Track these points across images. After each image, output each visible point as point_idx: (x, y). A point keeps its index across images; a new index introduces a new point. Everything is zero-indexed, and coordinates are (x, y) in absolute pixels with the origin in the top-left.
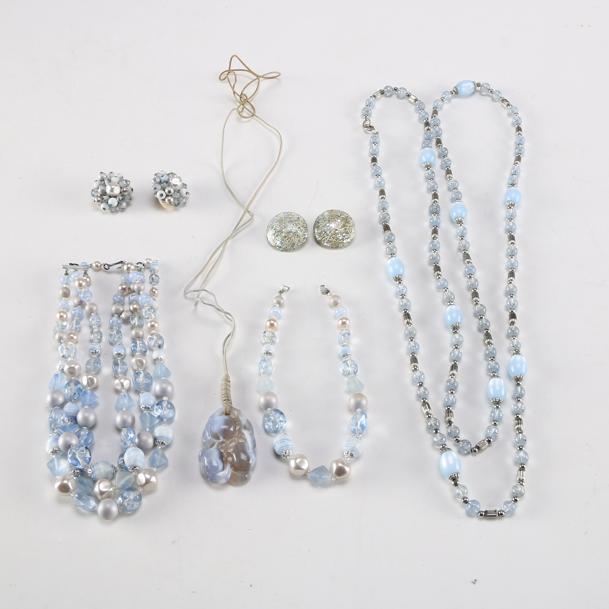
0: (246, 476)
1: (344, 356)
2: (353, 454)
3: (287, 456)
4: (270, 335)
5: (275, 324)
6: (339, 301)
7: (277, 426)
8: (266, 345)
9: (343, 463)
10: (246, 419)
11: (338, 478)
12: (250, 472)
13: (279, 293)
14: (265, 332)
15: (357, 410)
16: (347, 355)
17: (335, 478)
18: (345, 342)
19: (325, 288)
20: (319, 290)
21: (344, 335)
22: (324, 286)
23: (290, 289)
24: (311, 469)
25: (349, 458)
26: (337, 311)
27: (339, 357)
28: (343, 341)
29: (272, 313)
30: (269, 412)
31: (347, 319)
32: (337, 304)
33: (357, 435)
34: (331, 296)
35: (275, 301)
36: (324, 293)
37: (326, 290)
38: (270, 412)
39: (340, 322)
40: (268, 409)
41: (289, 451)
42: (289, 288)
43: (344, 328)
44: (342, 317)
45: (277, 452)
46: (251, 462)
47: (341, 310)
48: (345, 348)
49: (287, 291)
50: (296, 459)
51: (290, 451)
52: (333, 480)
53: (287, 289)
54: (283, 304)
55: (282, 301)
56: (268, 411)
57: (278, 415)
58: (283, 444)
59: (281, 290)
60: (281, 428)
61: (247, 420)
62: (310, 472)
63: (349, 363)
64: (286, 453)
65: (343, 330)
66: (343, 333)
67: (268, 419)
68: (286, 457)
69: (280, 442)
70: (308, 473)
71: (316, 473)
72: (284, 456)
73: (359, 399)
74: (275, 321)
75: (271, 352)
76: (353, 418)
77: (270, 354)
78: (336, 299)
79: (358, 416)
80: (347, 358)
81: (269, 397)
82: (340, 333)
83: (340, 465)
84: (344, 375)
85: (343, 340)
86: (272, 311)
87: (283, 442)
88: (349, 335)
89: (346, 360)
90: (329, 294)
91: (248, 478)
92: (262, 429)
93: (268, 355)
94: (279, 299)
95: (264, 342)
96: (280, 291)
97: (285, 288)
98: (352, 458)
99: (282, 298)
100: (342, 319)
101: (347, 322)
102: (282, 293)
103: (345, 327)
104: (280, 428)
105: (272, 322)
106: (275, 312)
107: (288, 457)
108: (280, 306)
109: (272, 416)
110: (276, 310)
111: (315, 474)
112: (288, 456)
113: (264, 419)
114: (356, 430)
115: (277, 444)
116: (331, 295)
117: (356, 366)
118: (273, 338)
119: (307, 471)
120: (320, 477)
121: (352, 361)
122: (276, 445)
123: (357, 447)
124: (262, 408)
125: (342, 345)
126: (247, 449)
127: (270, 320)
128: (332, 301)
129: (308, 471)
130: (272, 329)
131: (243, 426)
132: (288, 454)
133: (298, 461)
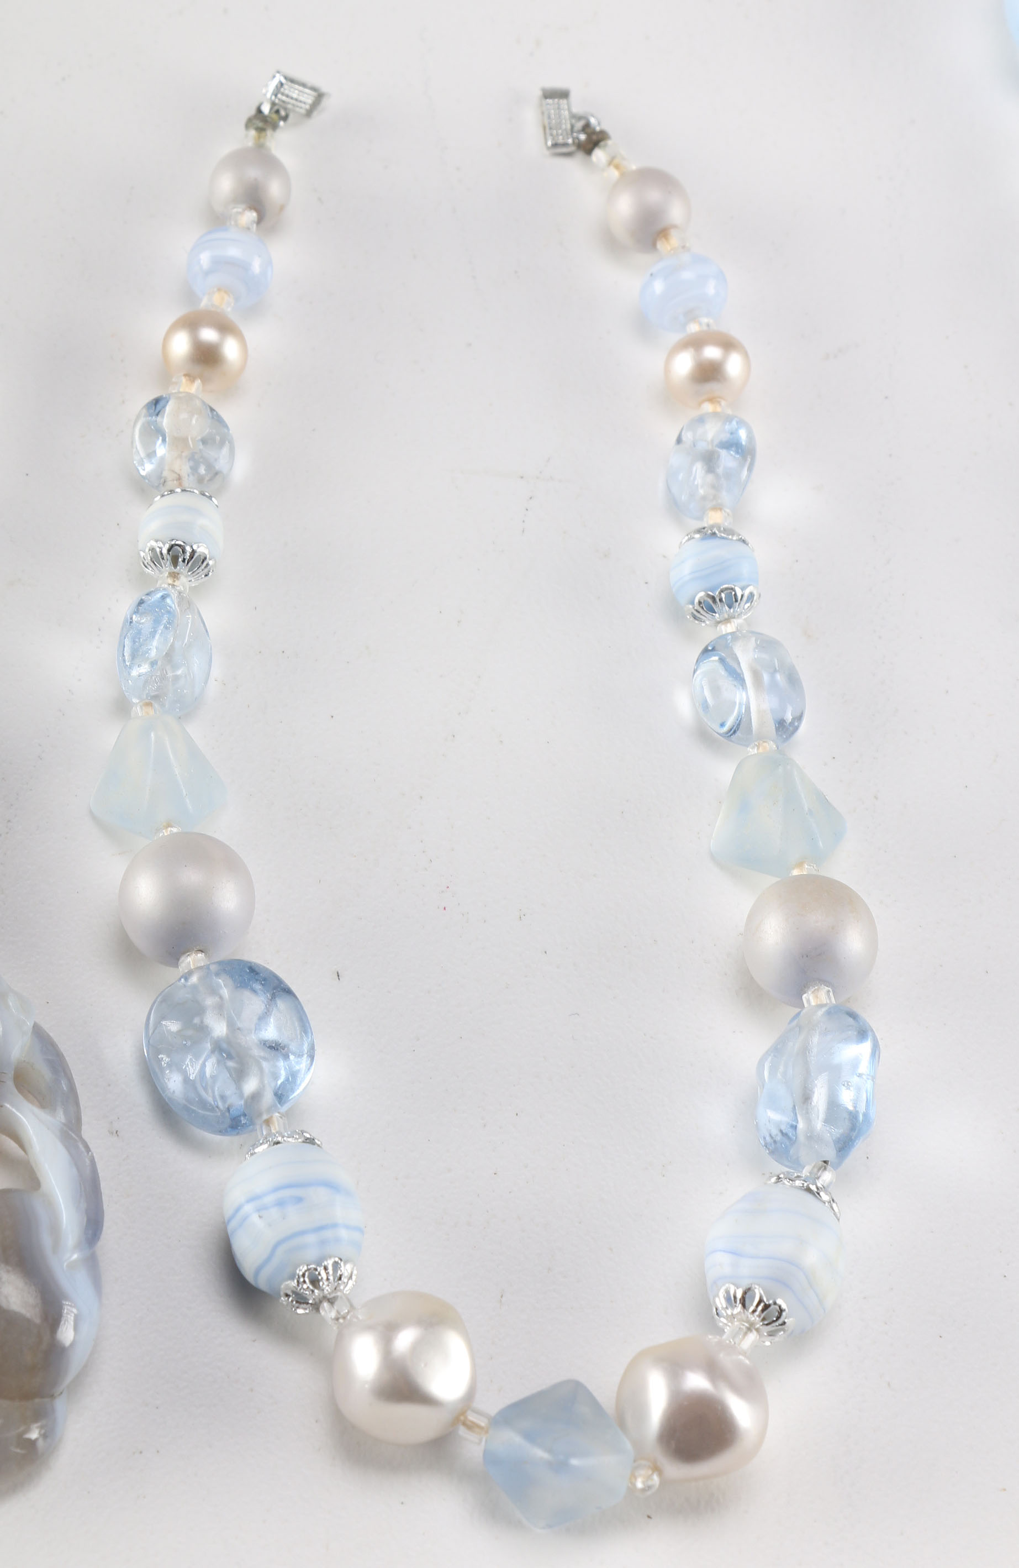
0: (34, 1435)
1: (709, 605)
2: (781, 1311)
3: (325, 1298)
4: (196, 426)
5: (231, 350)
6: (676, 213)
7: (250, 1086)
8: (169, 500)
9: (712, 1369)
10: (30, 1024)
11: (676, 1470)
12: (60, 1404)
13: (249, 124)
14: (156, 405)
15: (810, 998)
16: (733, 600)
17: (657, 1469)
18: (718, 508)
19: (575, 110)
20: (530, 119)
21: (710, 460)
22: (564, 94)
23: (325, 102)
24: (491, 1404)
25: (752, 1336)
26: (658, 286)
27: (672, 609)
28: (704, 498)
29: (207, 273)
30: (194, 979)
31: (728, 345)
32: (663, 233)
33: (805, 1172)
34: (615, 174)
35: (226, 184)
36: (565, 145)
37: (579, 125)
38: (200, 979)
39: (684, 364)
40: (192, 960)
41: (336, 1265)
42: (320, 96)
43: (708, 407)
44: (694, 328)
45: (248, 1264)
46: (66, 1334)
47: (687, 275)
48: (716, 550)
49: (309, 113)
50: (388, 1332)
51: (346, 1269)
52: (639, 1485)
53: (310, 101)
54: (282, 208)
55: (274, 189)
56: (187, 976)
57: (254, 1003)
58: (295, 1219)
59: (266, 109)
60: (280, 1096)
61: (39, 1033)
62: (483, 1423)
63: (745, 656)
64: (315, 1282)
65: (701, 420)
66: (702, 446)
67: (190, 1032)
68: (316, 1307)
69: (281, 1203)
70: (471, 1427)
71: (529, 1436)
72: (301, 1300)
73: (818, 920)
74: (225, 327)
75: (201, 549)
76: (777, 1050)
77: (196, 562)
78: (654, 195)
79: (816, 1039)
80: (727, 620)
81: (191, 877)
82: (679, 441)
83: (696, 1382)
84: (703, 736)
85: (701, 492)
86: (205, 258)
87: (299, 1200)
88: (745, 459)
89: (723, 637)
90: (599, 155)
91: (40, 1444)
92: (139, 1097)
93: (181, 568)
94: (253, 173)
95: (147, 468)
96: (259, 111)
97: (294, 91)
98: (771, 1334)
99: (271, 164)
100: (696, 343)
101: (734, 366)
102: (275, 127)
103: (711, 400)
104: (268, 1097)
105: (208, 335)
106: (232, 263)
107: (328, 1312)
108: (260, 220)
109: (220, 1008)
110: (233, 252)
111: (517, 1439)
112: (326, 1305)
113: (158, 1024)
114: (801, 1138)
115: (255, 1218)
116: (617, 167)
117: (793, 679)
118: (211, 453)
119: (463, 1413)
120: (560, 1466)
121: (766, 644)
122: (245, 1218)
123: (811, 1258)
124: (140, 941)
125: (699, 525)
126: (46, 1240)
127: (191, 323)
128: (625, 206)
129: (472, 1417)
130: (205, 381)
131: (11, 1074)
132: (327, 1289)
133: (405, 1340)
